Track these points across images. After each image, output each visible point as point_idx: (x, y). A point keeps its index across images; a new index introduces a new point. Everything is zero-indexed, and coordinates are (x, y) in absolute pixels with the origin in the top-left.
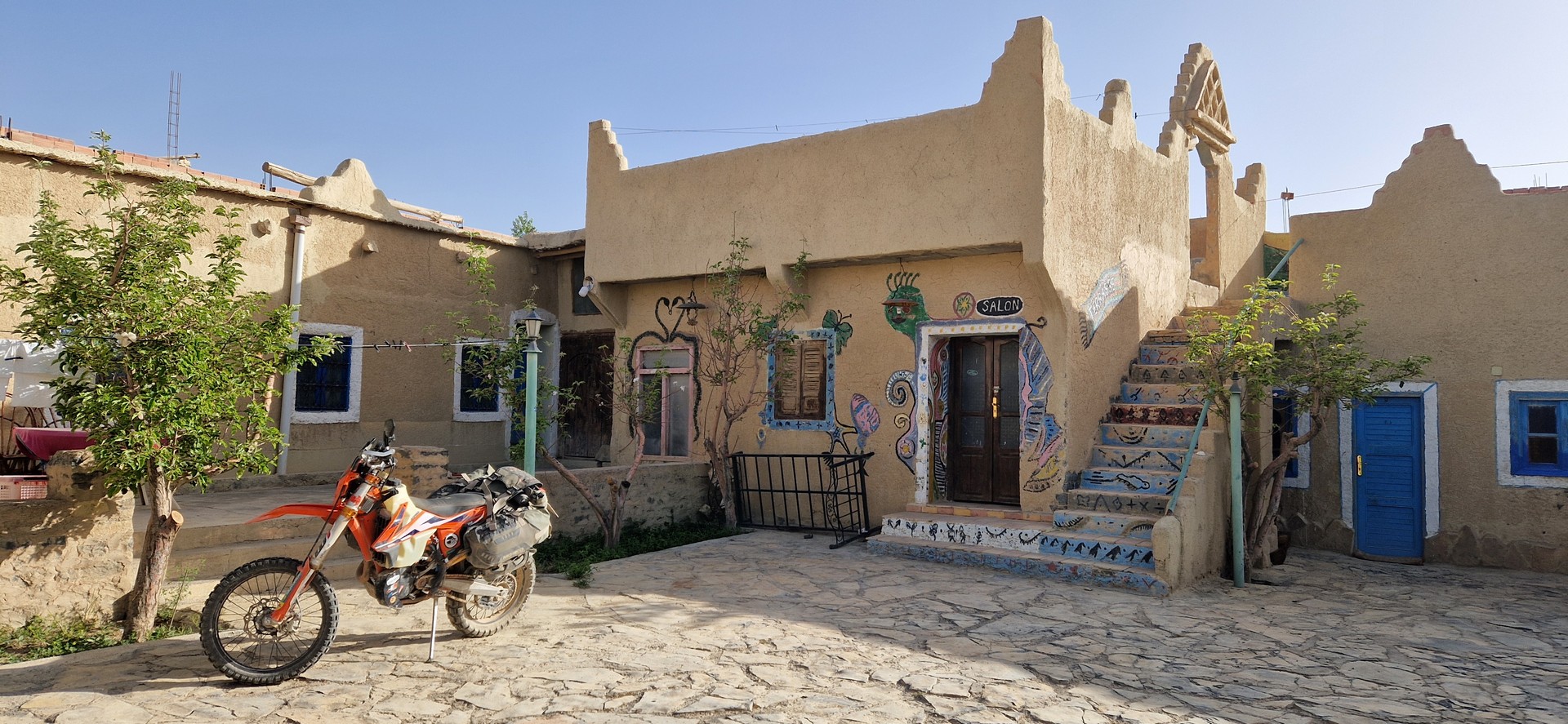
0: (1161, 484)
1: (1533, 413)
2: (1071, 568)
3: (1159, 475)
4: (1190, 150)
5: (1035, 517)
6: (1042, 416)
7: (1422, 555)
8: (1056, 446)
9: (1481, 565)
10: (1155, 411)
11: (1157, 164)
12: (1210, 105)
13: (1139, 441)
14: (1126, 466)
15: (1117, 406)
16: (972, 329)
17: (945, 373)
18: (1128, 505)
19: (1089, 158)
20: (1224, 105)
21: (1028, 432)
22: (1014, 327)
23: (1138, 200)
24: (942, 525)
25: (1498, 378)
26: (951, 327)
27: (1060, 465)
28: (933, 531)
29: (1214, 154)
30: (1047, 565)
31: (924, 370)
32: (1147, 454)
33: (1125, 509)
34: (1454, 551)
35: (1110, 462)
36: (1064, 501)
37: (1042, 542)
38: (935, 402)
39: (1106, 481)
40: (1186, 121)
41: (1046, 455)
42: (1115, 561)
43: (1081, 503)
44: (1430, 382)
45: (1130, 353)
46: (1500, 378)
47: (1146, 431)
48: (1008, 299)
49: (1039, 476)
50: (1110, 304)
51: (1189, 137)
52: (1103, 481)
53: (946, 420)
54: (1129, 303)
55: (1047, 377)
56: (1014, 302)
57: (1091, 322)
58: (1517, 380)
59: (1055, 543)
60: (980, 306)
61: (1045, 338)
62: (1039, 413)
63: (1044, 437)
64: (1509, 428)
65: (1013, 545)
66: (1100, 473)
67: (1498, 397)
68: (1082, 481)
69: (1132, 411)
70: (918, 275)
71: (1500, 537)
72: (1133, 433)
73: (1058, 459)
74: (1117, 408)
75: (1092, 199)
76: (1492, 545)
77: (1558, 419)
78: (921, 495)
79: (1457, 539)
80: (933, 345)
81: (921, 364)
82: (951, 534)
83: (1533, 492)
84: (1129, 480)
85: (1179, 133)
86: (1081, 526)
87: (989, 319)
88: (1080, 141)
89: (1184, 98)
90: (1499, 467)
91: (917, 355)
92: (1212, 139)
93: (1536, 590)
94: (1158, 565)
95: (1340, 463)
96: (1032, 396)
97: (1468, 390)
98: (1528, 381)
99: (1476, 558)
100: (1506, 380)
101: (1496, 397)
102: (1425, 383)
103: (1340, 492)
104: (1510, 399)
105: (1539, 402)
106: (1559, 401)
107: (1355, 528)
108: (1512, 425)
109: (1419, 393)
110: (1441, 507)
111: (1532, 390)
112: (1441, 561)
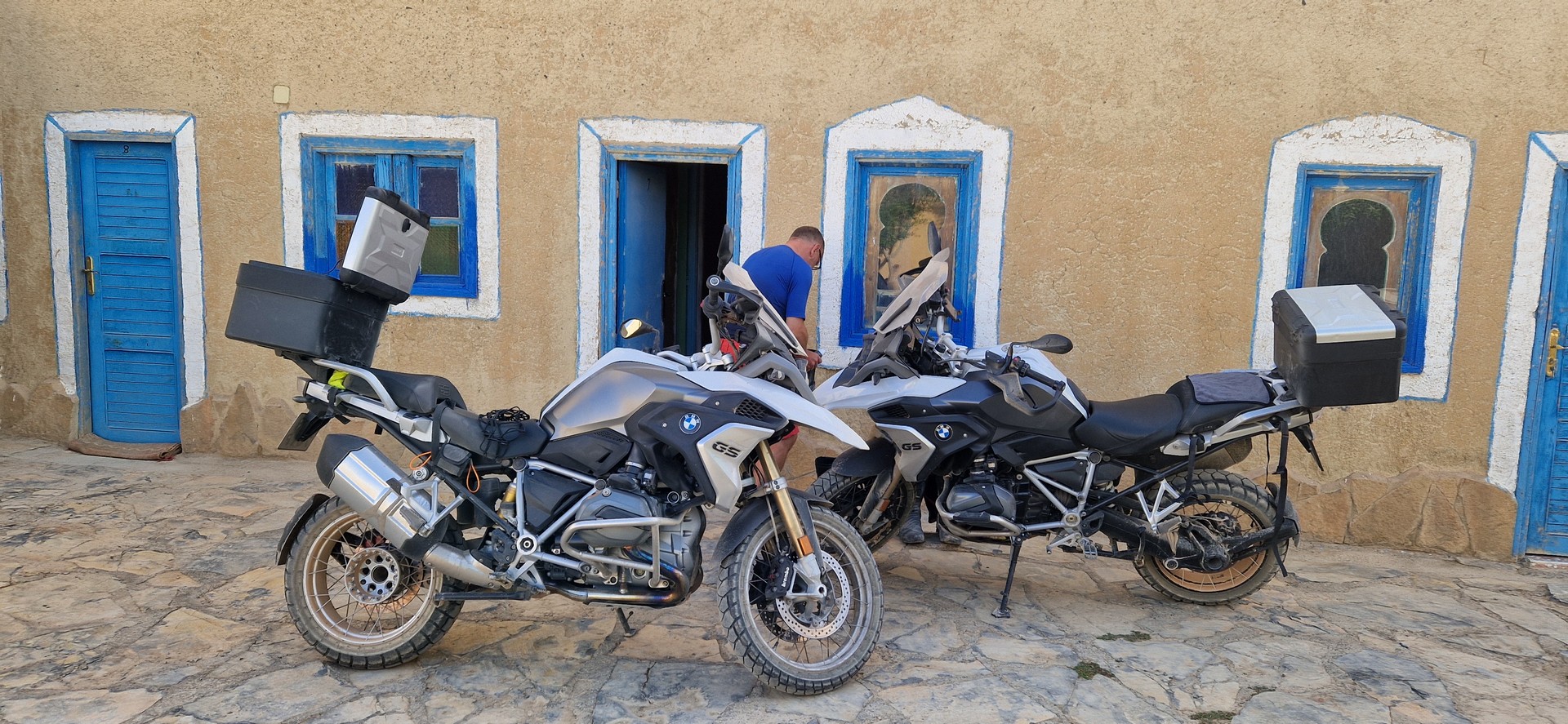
1: (342, 176)
7: (175, 441)
9: (261, 455)
25: (284, 109)
34: (222, 430)
44: (183, 113)
46: (286, 109)
58: (310, 112)
64: (301, 203)
67: (283, 147)
79: (227, 410)
95: (52, 272)
97: (240, 130)
98: (327, 116)
99: (253, 442)
100: (295, 113)
101: (281, 145)
102: (175, 116)
103: (54, 326)
104: (302, 149)
105: (350, 156)
106: (375, 155)
107: (78, 394)
108: (306, 199)
109: (168, 134)
110: (207, 351)
111: (333, 134)
112: (204, 450)
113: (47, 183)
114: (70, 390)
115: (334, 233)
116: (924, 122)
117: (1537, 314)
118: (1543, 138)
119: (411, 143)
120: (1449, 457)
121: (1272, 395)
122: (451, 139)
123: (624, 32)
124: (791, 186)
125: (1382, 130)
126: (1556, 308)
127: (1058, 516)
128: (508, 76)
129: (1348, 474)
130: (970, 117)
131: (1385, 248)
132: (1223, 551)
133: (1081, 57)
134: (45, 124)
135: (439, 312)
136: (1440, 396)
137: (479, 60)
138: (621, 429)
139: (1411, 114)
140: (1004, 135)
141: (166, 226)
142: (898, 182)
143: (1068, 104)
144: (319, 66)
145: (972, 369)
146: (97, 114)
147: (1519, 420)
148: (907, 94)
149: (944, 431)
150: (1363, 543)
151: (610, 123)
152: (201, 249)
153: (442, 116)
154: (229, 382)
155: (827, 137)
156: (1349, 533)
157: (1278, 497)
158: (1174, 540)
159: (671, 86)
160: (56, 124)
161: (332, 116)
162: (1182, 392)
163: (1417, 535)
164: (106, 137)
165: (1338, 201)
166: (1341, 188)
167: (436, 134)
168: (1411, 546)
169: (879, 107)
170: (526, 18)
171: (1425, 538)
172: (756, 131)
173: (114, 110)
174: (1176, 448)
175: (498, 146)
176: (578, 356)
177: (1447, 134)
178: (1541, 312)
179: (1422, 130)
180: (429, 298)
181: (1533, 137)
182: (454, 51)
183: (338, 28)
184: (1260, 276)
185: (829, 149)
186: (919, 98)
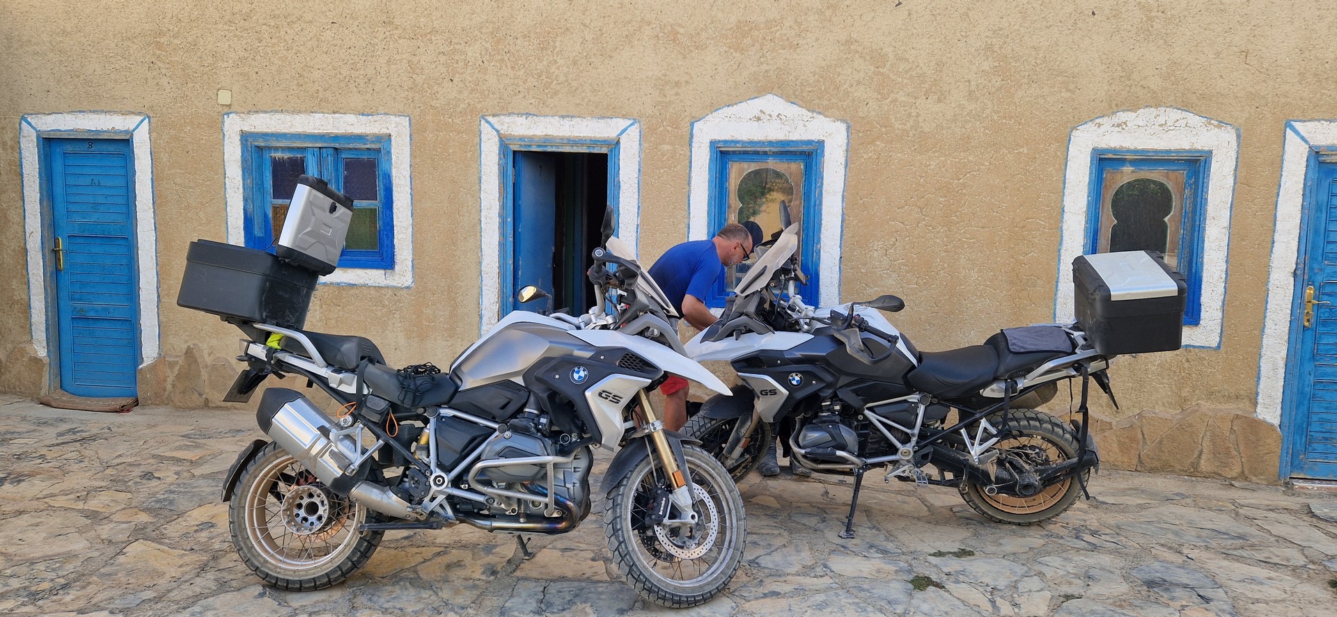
1: (277, 167)
7: (133, 396)
9: (208, 406)
25: (226, 110)
34: (174, 386)
44: (139, 114)
46: (228, 109)
58: (249, 112)
64: (241, 190)
67: (226, 142)
76: (221, 371)
79: (177, 368)
95: (26, 250)
97: (189, 128)
98: (264, 115)
99: (200, 395)
100: (236, 113)
101: (224, 140)
102: (133, 116)
103: (27, 297)
104: (242, 143)
105: (284, 149)
106: (305, 148)
107: (49, 356)
108: (246, 186)
109: (127, 132)
110: (161, 318)
111: (269, 131)
112: (158, 403)
113: (22, 175)
114: (42, 352)
115: (270, 215)
116: (774, 116)
117: (1295, 274)
118: (1297, 125)
119: (336, 138)
120: (1223, 396)
121: (1074, 345)
122: (370, 134)
123: (518, 42)
124: (662, 171)
125: (1161, 120)
126: (1311, 269)
127: (894, 450)
128: (419, 79)
129: (1138, 412)
130: (813, 111)
131: (1166, 219)
132: (1035, 479)
133: (907, 60)
134: (20, 124)
135: (361, 281)
136: (1215, 345)
137: (395, 66)
138: (519, 380)
139: (1186, 107)
140: (843, 127)
141: (124, 210)
142: (750, 167)
143: (895, 100)
144: (257, 73)
145: (819, 325)
146: (65, 115)
147: (1282, 364)
148: (760, 92)
149: (796, 379)
150: (1153, 471)
151: (507, 119)
152: (155, 230)
153: (363, 115)
154: (179, 344)
155: (692, 129)
156: (1140, 461)
157: (1081, 432)
158: (993, 470)
159: (559, 87)
160: (29, 124)
161: (268, 115)
162: (997, 343)
163: (1198, 463)
164: (73, 135)
165: (1126, 180)
166: (1128, 169)
167: (358, 130)
168: (1193, 472)
169: (736, 104)
170: (434, 31)
171: (1204, 465)
172: (632, 125)
173: (80, 112)
174: (994, 391)
175: (411, 140)
176: (481, 318)
177: (1216, 123)
178: (1299, 272)
179: (1194, 120)
180: (352, 269)
181: (1288, 125)
182: (373, 59)
183: (274, 40)
184: (1061, 244)
185: (695, 140)
186: (770, 96)
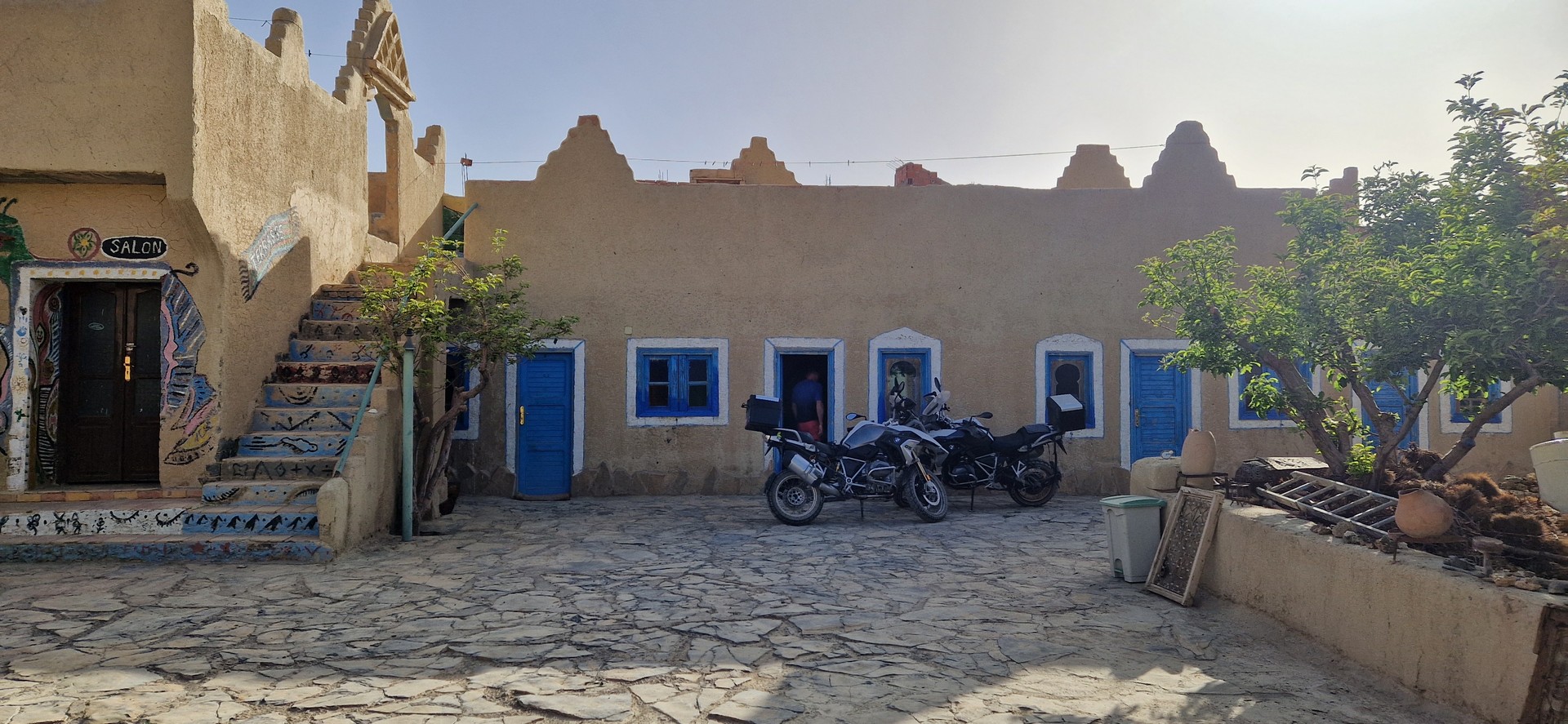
0: (330, 445)
1: (653, 365)
2: (222, 546)
3: (327, 436)
4: (368, 100)
5: (180, 493)
6: (190, 377)
7: (569, 491)
8: (208, 410)
9: (613, 494)
10: (327, 369)
11: (333, 108)
12: (389, 58)
13: (308, 401)
14: (292, 429)
15: (284, 364)
16: (96, 273)
17: (55, 327)
18: (293, 470)
19: (253, 89)
20: (404, 60)
21: (173, 396)
22: (154, 274)
23: (311, 143)
24: (47, 515)
26: (65, 270)
27: (213, 432)
28: (33, 524)
29: (393, 108)
30: (192, 546)
31: (23, 322)
32: (316, 415)
33: (289, 474)
34: (594, 485)
35: (274, 426)
36: (216, 472)
37: (187, 522)
38: (39, 364)
39: (268, 446)
40: (364, 69)
41: (195, 422)
42: (276, 531)
43: (237, 473)
44: (579, 339)
45: (299, 308)
46: (630, 336)
47: (315, 391)
48: (147, 239)
49: (185, 446)
50: (277, 253)
51: (367, 86)
52: (265, 446)
53: (57, 385)
54: (299, 255)
55: (198, 333)
56: (155, 243)
57: (254, 272)
58: (642, 338)
59: (204, 520)
60: (107, 247)
61: (196, 287)
62: (186, 374)
63: (192, 401)
64: (636, 378)
65: (148, 529)
66: (261, 438)
67: (629, 353)
68: (240, 448)
69: (301, 370)
70: (15, 201)
71: (627, 469)
72: (301, 393)
73: (210, 425)
74: (284, 366)
75: (256, 136)
76: (621, 475)
77: (669, 370)
78: (17, 481)
79: (596, 475)
80: (35, 294)
81: (18, 315)
82: (61, 525)
83: (651, 430)
84: (295, 443)
85: (357, 80)
86: (237, 498)
87: (119, 261)
88: (241, 68)
89: (362, 46)
90: (628, 411)
91: (12, 303)
92: (392, 93)
93: (650, 511)
94: (323, 530)
95: (506, 414)
96: (178, 355)
97: (607, 346)
98: (650, 339)
99: (609, 489)
100: (635, 338)
101: (626, 353)
102: (576, 341)
103: (505, 441)
104: (637, 354)
105: (656, 357)
106: (669, 356)
107: (517, 472)
108: (638, 375)
109: (571, 349)
110: (584, 448)
111: (652, 347)
112: (584, 495)
113: (505, 373)
114: (513, 470)
115: (648, 390)
116: (907, 337)
118: (1125, 341)
119: (690, 349)
120: (1108, 459)
121: (1050, 430)
122: (707, 348)
123: (784, 303)
124: (855, 363)
125: (1072, 339)
126: (1136, 402)
128: (733, 321)
130: (925, 335)
131: (1078, 380)
133: (965, 312)
135: (700, 423)
137: (721, 315)
138: (873, 444)
139: (1081, 333)
140: (939, 342)
143: (962, 330)
144: (647, 318)
147: (1129, 443)
148: (900, 326)
150: (1082, 495)
151: (778, 340)
153: (704, 338)
154: (595, 462)
155: (869, 343)
156: (1076, 491)
157: (1054, 465)
158: (1024, 481)
159: (804, 324)
161: (652, 339)
162: (1022, 431)
163: (1100, 489)
165: (1060, 365)
166: (1060, 360)
167: (701, 346)
168: (1099, 493)
169: (889, 332)
170: (741, 298)
171: (1103, 490)
172: (840, 341)
174: (1022, 449)
175: (729, 350)
177: (1093, 340)
178: (1131, 403)
179: (1085, 339)
180: (695, 418)
181: (1121, 341)
182: (709, 311)
183: (657, 302)
184: (1036, 393)
185: (870, 348)
186: (905, 328)
